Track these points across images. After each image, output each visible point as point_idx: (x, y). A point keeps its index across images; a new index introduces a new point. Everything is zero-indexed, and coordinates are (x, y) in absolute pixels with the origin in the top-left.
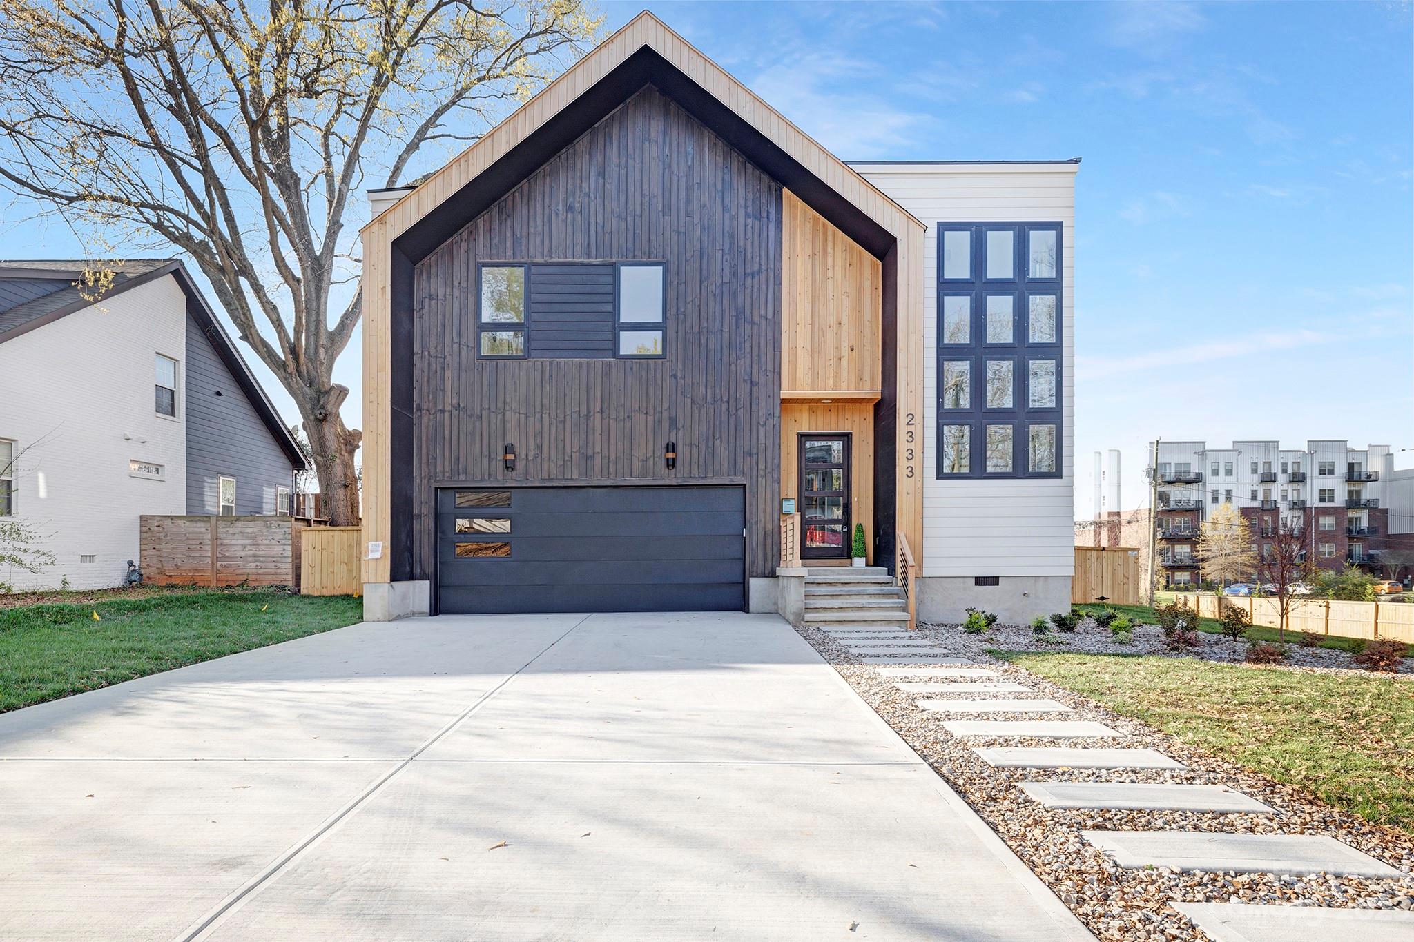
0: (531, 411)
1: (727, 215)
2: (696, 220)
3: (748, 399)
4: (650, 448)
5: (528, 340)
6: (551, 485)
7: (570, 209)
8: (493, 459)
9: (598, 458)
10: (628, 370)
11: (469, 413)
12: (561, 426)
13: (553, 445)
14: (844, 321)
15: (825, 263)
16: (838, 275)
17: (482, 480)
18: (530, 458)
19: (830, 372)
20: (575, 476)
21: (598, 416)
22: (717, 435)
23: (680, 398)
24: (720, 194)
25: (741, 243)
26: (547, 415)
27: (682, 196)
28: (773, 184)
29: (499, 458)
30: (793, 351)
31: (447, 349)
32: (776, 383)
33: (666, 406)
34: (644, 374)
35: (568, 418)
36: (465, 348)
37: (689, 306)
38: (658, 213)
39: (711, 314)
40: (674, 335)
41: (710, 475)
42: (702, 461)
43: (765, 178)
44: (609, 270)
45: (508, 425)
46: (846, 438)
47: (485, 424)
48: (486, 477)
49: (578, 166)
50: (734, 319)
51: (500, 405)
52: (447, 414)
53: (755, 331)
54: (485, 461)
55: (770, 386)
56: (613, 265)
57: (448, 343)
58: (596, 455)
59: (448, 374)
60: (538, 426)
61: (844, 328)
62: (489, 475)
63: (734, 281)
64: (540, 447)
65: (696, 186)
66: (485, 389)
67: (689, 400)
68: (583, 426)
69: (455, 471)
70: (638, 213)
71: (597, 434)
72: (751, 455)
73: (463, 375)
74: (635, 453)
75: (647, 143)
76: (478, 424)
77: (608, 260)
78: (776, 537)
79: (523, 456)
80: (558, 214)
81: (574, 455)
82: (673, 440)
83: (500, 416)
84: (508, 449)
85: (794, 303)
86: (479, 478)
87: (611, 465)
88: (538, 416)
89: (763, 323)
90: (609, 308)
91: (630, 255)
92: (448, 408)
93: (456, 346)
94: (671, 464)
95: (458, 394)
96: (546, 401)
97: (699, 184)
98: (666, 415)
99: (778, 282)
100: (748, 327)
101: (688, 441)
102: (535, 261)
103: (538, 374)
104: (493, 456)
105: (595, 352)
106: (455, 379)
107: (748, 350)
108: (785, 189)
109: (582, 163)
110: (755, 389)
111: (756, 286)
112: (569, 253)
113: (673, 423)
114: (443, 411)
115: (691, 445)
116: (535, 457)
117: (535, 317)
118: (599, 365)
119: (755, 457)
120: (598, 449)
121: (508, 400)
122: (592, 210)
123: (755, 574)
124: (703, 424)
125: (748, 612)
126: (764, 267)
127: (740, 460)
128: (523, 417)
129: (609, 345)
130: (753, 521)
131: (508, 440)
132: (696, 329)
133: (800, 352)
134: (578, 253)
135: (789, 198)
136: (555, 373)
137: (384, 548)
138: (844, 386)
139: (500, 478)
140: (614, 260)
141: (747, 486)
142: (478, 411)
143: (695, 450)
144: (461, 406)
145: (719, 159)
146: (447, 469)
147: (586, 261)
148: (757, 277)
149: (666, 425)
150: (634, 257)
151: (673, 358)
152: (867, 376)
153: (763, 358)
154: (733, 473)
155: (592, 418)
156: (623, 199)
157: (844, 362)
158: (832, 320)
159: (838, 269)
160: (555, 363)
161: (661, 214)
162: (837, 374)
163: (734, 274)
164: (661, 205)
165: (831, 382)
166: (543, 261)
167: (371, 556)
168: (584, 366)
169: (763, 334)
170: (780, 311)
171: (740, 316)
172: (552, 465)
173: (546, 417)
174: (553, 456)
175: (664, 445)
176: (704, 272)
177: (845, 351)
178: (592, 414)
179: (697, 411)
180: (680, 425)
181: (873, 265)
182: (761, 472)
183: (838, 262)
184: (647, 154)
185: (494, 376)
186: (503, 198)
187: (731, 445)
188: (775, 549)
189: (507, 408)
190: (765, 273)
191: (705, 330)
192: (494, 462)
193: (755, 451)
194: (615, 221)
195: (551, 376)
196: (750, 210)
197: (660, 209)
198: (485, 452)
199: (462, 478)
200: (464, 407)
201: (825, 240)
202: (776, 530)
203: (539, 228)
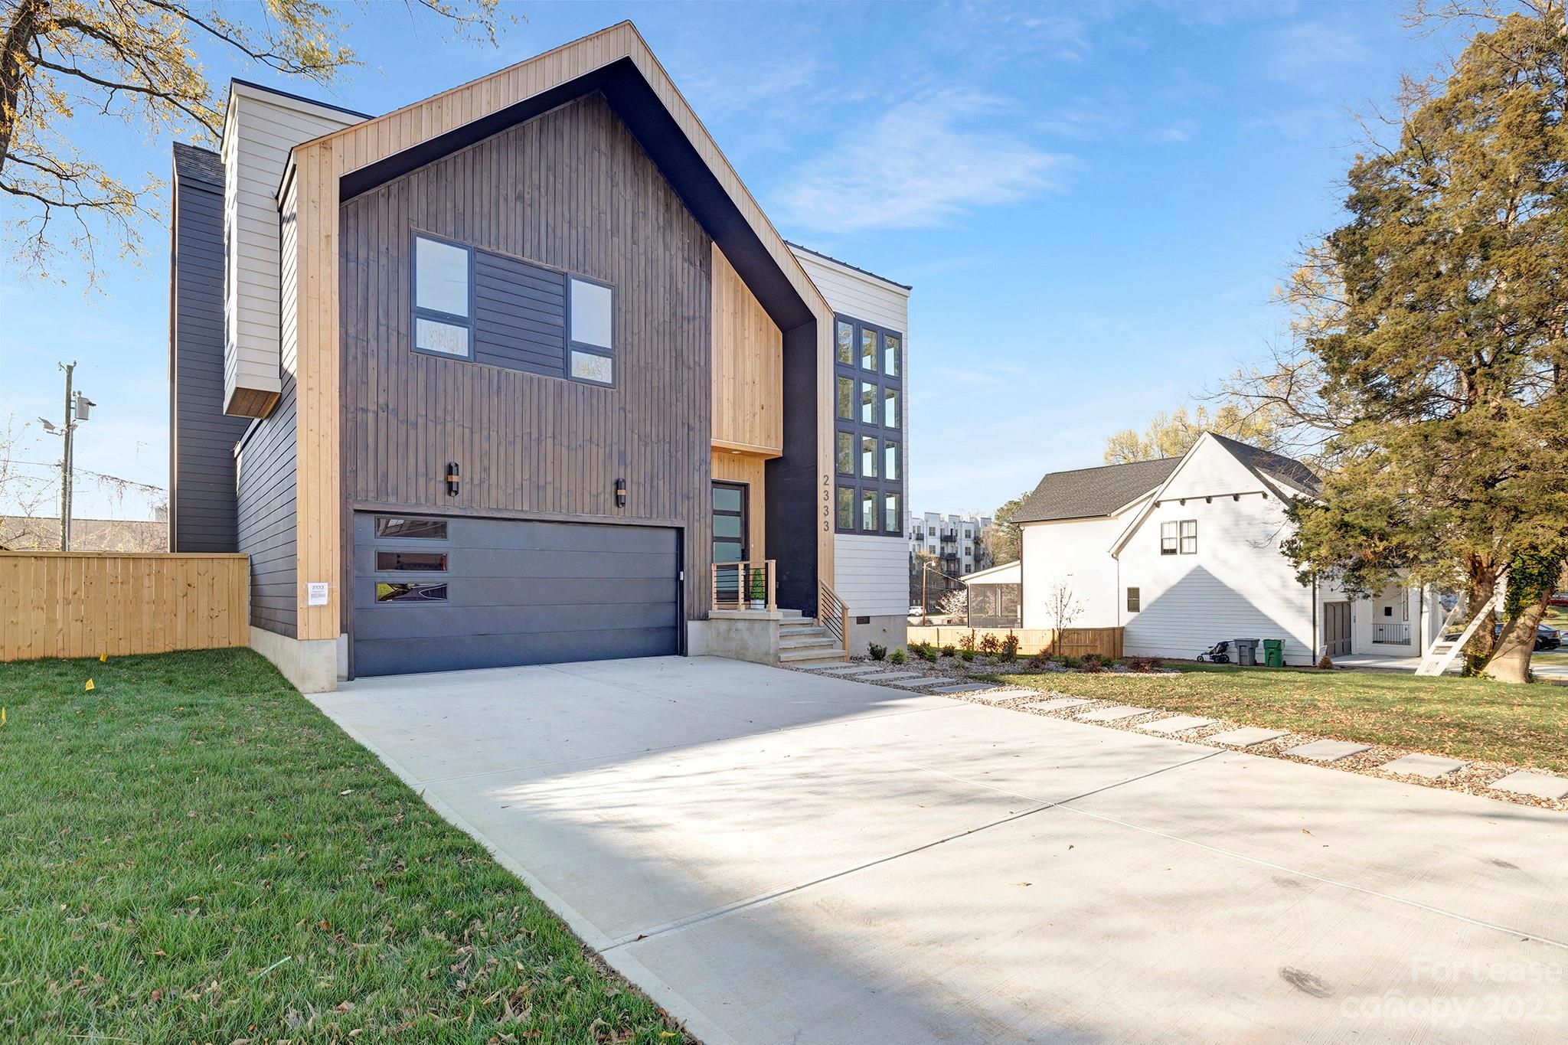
0: (477, 425)
1: (667, 254)
2: (642, 250)
3: (686, 442)
4: (601, 484)
5: (474, 340)
6: (499, 516)
7: (520, 197)
8: (431, 479)
9: (550, 488)
10: (580, 395)
11: (400, 418)
12: (510, 449)
13: (502, 468)
14: (757, 380)
15: (743, 323)
16: (753, 338)
17: (417, 504)
18: (476, 482)
19: (747, 428)
20: (526, 508)
21: (550, 441)
22: (661, 476)
23: (629, 432)
24: (662, 230)
25: (680, 286)
26: (495, 433)
27: (629, 220)
28: (704, 235)
29: (438, 479)
30: (720, 400)
31: (372, 330)
32: (708, 431)
33: (615, 440)
34: (595, 401)
35: (518, 440)
36: (395, 334)
37: (636, 338)
38: (606, 231)
39: (655, 351)
40: (623, 365)
41: (655, 516)
42: (648, 501)
43: (698, 227)
44: (559, 279)
45: (450, 440)
46: (744, 488)
47: (421, 435)
48: (423, 501)
49: (528, 152)
50: (674, 360)
51: (440, 413)
52: (371, 416)
53: (691, 377)
54: (422, 481)
55: (703, 432)
56: (565, 275)
57: (372, 324)
58: (548, 485)
59: (372, 363)
60: (485, 445)
61: (757, 386)
62: (427, 499)
63: (673, 321)
64: (487, 470)
65: (641, 214)
66: (421, 391)
67: (636, 436)
68: (534, 451)
69: (381, 492)
70: (588, 224)
71: (548, 462)
72: (688, 499)
73: (393, 368)
74: (587, 485)
75: (597, 153)
76: (412, 433)
77: (559, 268)
78: (708, 580)
79: (468, 480)
80: (506, 200)
81: (524, 483)
82: (622, 476)
83: (439, 427)
84: (450, 470)
85: (720, 355)
86: (414, 501)
87: (563, 498)
88: (485, 433)
89: (697, 368)
90: (560, 321)
91: (581, 269)
92: (372, 407)
93: (382, 329)
94: (619, 501)
95: (387, 390)
96: (494, 416)
97: (644, 213)
98: (615, 448)
99: (708, 332)
100: (685, 370)
101: (635, 479)
102: (480, 247)
103: (485, 382)
104: (431, 475)
105: (544, 367)
106: (382, 371)
107: (686, 394)
108: (714, 243)
109: (532, 149)
110: (691, 433)
111: (691, 332)
112: (519, 249)
113: (622, 456)
114: (366, 411)
115: (639, 484)
116: (481, 482)
117: (481, 313)
118: (550, 384)
119: (691, 501)
120: (549, 479)
121: (449, 408)
122: (543, 206)
123: (692, 617)
124: (649, 463)
125: (686, 655)
126: (697, 315)
127: (679, 502)
128: (467, 431)
129: (560, 363)
130: (690, 566)
131: (450, 460)
132: (642, 363)
133: (725, 403)
134: (527, 252)
135: (716, 253)
136: (503, 386)
137: (331, 591)
138: (757, 442)
139: (440, 502)
140: (565, 270)
141: (686, 529)
142: (412, 417)
143: (642, 489)
144: (390, 407)
145: (661, 194)
146: (372, 486)
147: (536, 263)
148: (691, 322)
149: (616, 460)
150: (584, 272)
151: (622, 390)
152: (773, 435)
153: (697, 404)
154: (673, 515)
155: (543, 443)
156: (574, 204)
157: (757, 417)
158: (748, 378)
159: (752, 331)
160: (503, 374)
161: (610, 233)
162: (752, 430)
163: (674, 315)
164: (610, 224)
165: (748, 436)
166: (488, 249)
167: (312, 602)
168: (536, 382)
169: (697, 380)
170: (710, 360)
171: (678, 356)
172: (501, 493)
173: (494, 435)
174: (502, 483)
175: (614, 481)
176: (649, 306)
177: (758, 408)
178: (543, 438)
179: (643, 448)
180: (628, 461)
181: (777, 335)
182: (697, 517)
183: (753, 324)
184: (596, 164)
185: (432, 376)
186: (442, 159)
187: (673, 487)
188: (708, 592)
189: (449, 418)
190: (698, 320)
191: (649, 365)
192: (432, 484)
193: (691, 495)
194: (566, 226)
195: (499, 387)
196: (686, 255)
197: (609, 228)
198: (422, 469)
199: (392, 499)
200: (393, 410)
201: (743, 302)
202: (708, 574)
203: (485, 210)
